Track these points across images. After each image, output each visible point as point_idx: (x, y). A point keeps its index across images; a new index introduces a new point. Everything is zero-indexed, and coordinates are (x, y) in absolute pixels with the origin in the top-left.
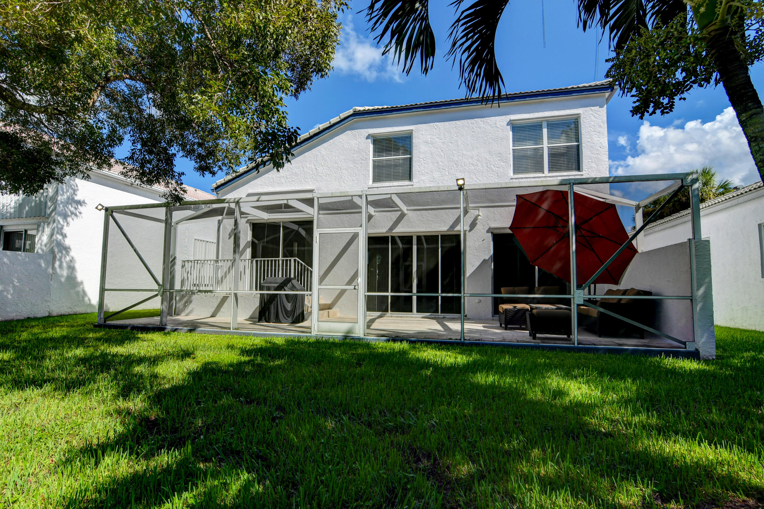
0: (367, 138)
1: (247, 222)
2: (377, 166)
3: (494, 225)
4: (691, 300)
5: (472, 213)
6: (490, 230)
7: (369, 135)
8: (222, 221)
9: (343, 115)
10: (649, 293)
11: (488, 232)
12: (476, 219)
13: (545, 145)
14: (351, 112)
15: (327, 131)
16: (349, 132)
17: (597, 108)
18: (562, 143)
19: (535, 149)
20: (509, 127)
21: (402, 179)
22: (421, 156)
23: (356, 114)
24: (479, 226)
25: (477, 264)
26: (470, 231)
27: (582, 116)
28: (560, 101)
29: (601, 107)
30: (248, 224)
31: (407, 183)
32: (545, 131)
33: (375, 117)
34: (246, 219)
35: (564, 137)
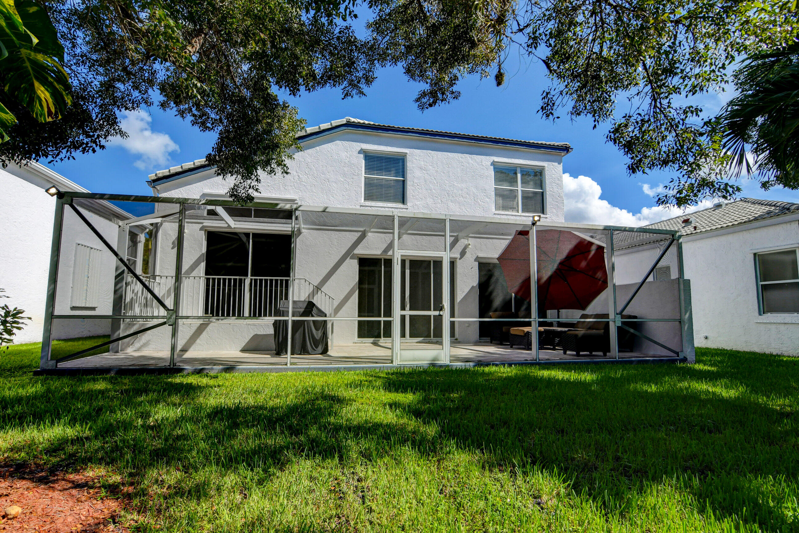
0: (360, 152)
1: (201, 229)
2: (369, 184)
3: (481, 255)
4: (680, 322)
5: (463, 242)
6: (477, 259)
7: (362, 149)
8: (161, 224)
9: (335, 123)
10: (635, 317)
11: (475, 260)
12: (466, 247)
13: (520, 188)
14: (344, 121)
15: (315, 136)
16: (338, 142)
17: (556, 164)
18: (530, 189)
19: (511, 190)
20: (492, 167)
21: (395, 201)
22: (416, 181)
23: (349, 124)
24: (468, 255)
25: (467, 290)
26: (460, 259)
27: (546, 169)
28: (531, 152)
29: (559, 164)
30: (203, 232)
31: (401, 205)
32: (519, 176)
33: (369, 132)
34: (201, 225)
35: (532, 183)
